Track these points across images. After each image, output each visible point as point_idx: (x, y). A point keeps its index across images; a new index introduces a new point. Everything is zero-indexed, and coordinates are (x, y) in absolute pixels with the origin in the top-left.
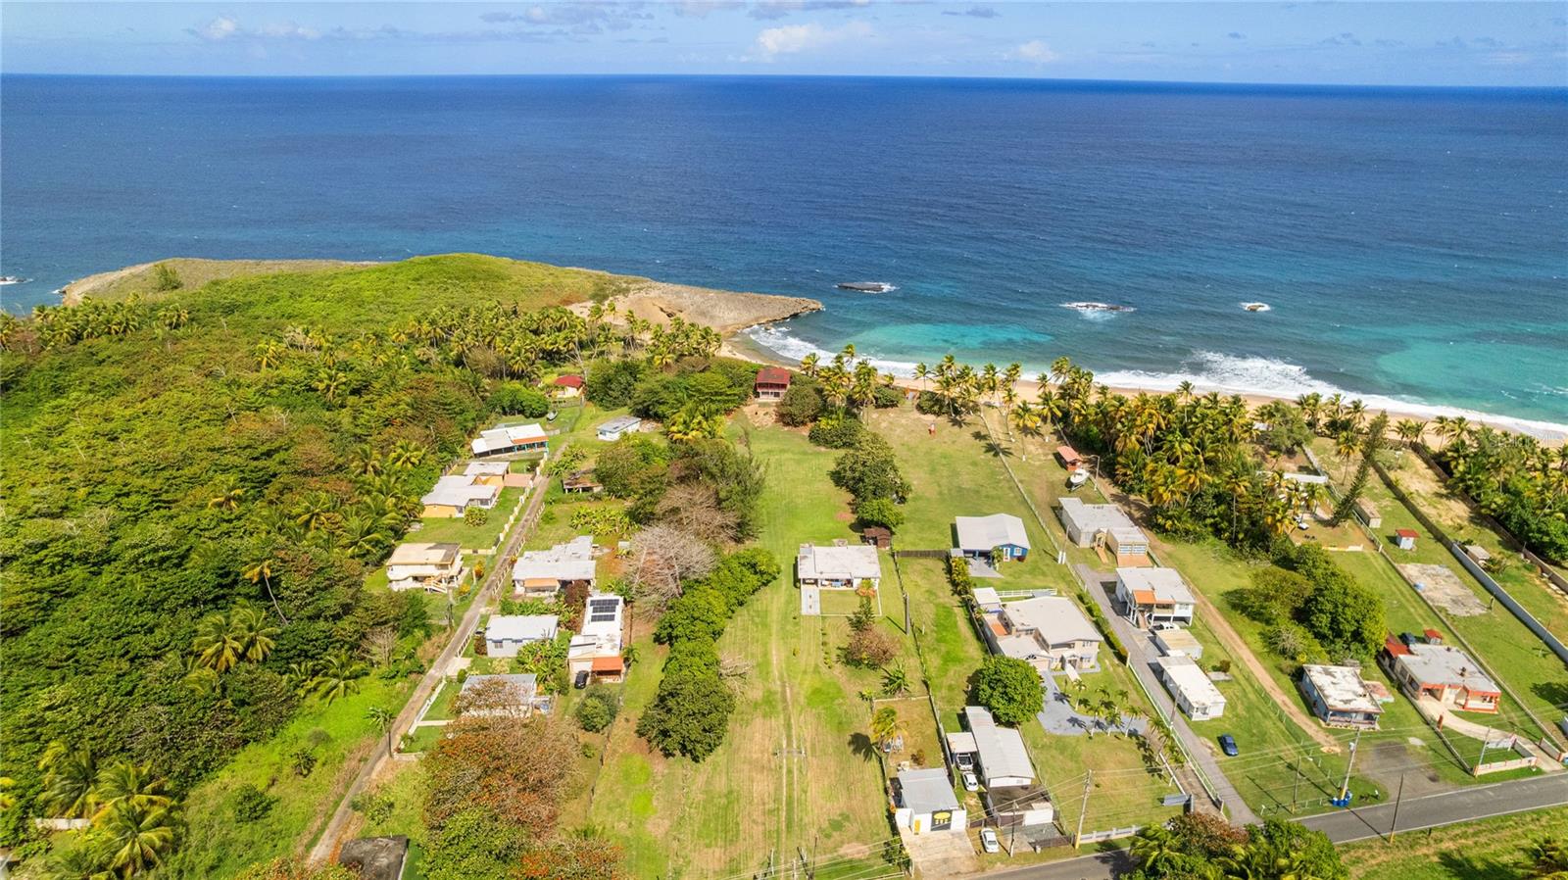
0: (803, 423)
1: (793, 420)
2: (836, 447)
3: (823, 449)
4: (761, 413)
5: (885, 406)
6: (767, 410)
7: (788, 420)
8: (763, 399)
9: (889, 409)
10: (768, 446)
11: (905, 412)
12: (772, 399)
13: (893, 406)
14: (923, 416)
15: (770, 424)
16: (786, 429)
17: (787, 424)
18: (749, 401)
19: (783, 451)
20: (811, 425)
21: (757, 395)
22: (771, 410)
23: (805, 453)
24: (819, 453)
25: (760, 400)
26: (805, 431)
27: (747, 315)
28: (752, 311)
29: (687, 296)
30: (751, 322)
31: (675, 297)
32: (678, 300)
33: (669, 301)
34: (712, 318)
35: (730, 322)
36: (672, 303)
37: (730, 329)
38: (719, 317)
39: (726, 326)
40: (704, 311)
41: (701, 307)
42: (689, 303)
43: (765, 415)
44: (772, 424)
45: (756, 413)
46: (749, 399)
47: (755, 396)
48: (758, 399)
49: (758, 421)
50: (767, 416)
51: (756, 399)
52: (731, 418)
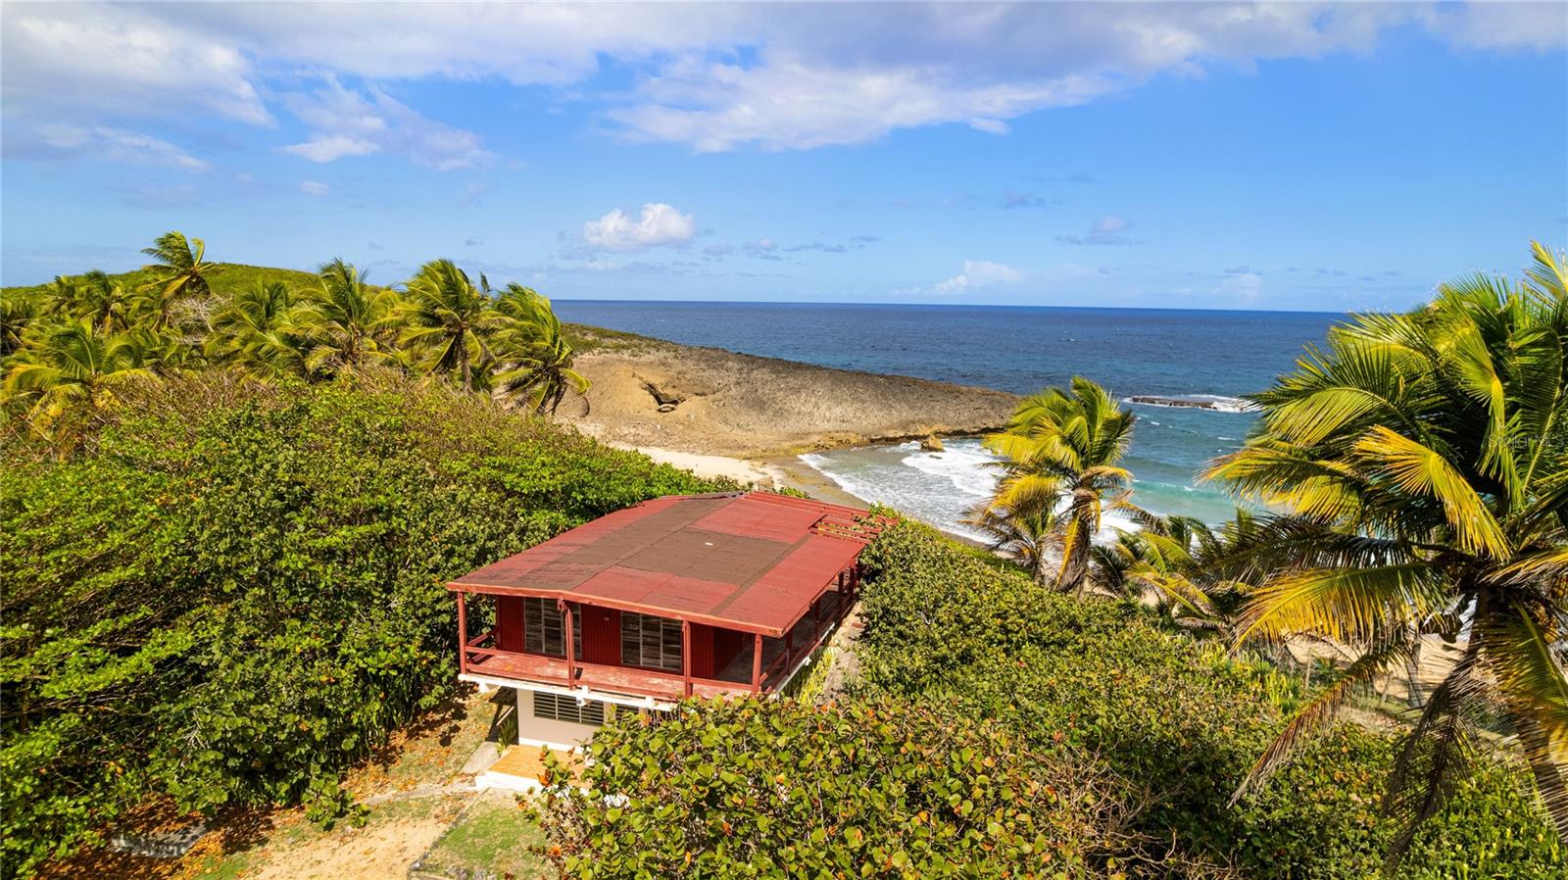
27: (881, 414)
28: (898, 407)
29: (737, 366)
30: (887, 429)
31: (703, 365)
32: (706, 374)
33: (679, 373)
34: (780, 413)
35: (827, 426)
36: (688, 377)
37: (815, 439)
38: (799, 413)
39: (809, 433)
40: (764, 398)
41: (760, 391)
42: (733, 379)
46: (422, 749)
47: (507, 712)
48: (508, 751)
51: (495, 747)
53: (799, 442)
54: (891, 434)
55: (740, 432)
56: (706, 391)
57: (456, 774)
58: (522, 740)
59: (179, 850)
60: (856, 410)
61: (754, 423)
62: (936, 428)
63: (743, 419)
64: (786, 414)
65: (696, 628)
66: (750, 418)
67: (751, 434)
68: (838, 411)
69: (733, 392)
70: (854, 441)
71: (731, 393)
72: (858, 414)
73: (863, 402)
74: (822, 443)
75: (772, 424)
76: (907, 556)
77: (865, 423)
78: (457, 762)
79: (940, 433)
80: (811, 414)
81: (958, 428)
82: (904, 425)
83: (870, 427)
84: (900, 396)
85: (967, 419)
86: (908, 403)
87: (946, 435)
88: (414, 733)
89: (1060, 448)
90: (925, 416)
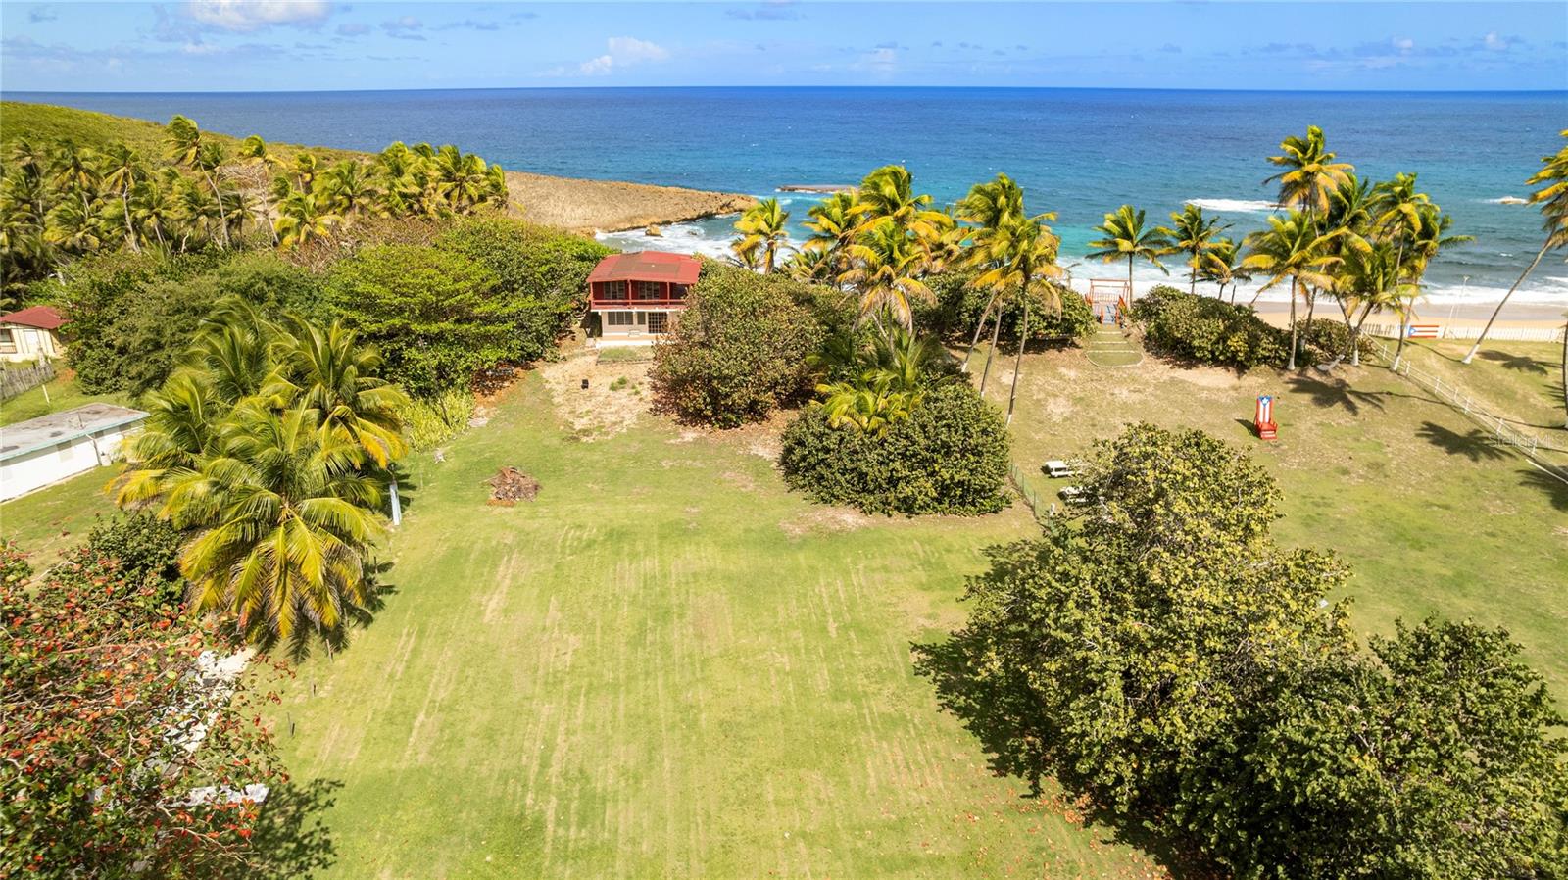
0: (755, 412)
1: (715, 396)
2: (908, 507)
3: (849, 517)
4: (601, 382)
5: (1037, 345)
6: (623, 371)
7: (699, 398)
8: (613, 338)
9: (1051, 354)
10: (620, 510)
11: (1105, 360)
12: (637, 339)
13: (1062, 344)
14: (1181, 374)
15: (630, 420)
16: (690, 434)
17: (694, 417)
18: (566, 346)
19: (676, 533)
20: (782, 419)
21: (593, 325)
22: (639, 372)
23: (775, 541)
24: (835, 537)
25: (600, 344)
26: (764, 442)
27: (611, 212)
28: (622, 206)
30: (618, 222)
38: (552, 215)
43: (613, 388)
44: (638, 419)
45: (585, 385)
46: (567, 342)
47: (588, 330)
48: (598, 339)
49: (588, 411)
50: (623, 393)
51: (592, 340)
52: (493, 404)
54: (622, 227)
57: (585, 346)
58: (603, 334)
59: (512, 372)
60: (593, 210)
62: (651, 220)
65: (671, 284)
68: (580, 211)
72: (595, 213)
73: (596, 204)
77: (601, 220)
78: (583, 343)
79: (654, 224)
80: (561, 215)
81: (666, 220)
82: (630, 219)
83: (606, 222)
84: (621, 198)
85: (668, 210)
86: (627, 202)
87: (659, 225)
88: (560, 339)
89: (764, 227)
90: (641, 212)
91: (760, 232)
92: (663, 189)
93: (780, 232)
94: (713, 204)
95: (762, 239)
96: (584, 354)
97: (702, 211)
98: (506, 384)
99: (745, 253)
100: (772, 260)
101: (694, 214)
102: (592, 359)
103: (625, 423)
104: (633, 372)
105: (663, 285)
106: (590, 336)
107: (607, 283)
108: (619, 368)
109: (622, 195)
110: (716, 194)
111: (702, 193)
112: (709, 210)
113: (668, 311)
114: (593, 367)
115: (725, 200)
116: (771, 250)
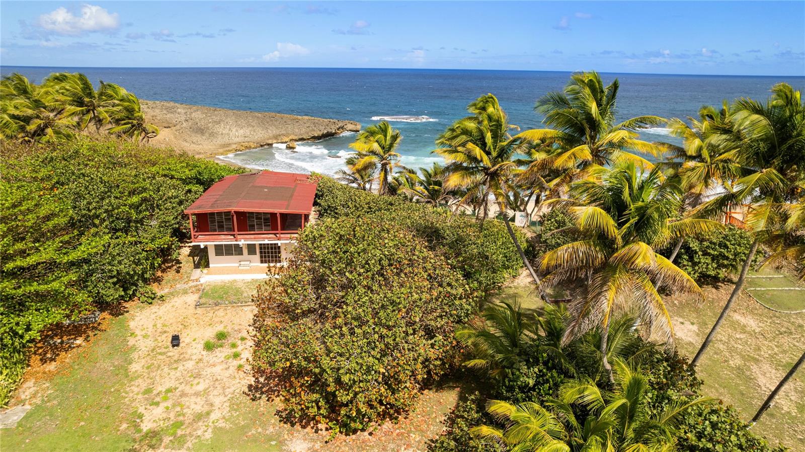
4: (196, 336)
6: (225, 318)
8: (221, 270)
12: (247, 271)
15: (219, 410)
18: (168, 281)
21: (201, 258)
22: (243, 321)
25: (206, 278)
27: (263, 132)
28: (271, 128)
29: (183, 111)
30: (268, 139)
31: (165, 112)
32: (168, 116)
33: (153, 116)
34: (212, 135)
35: (237, 140)
36: (159, 118)
37: (234, 146)
38: (222, 134)
39: (230, 144)
40: (202, 127)
41: (199, 124)
42: (183, 118)
43: (209, 347)
44: (232, 409)
45: (176, 341)
46: (170, 275)
47: (197, 259)
48: (205, 271)
49: (169, 391)
50: (222, 353)
51: (199, 270)
52: (50, 376)
53: (227, 149)
54: (270, 142)
55: (195, 146)
56: (170, 125)
57: (189, 280)
58: (211, 265)
59: (95, 319)
60: (251, 131)
61: (200, 141)
62: (291, 138)
63: (195, 139)
64: (215, 135)
65: (282, 215)
66: (197, 138)
67: (201, 146)
68: (241, 132)
69: (185, 125)
70: (253, 146)
71: (183, 126)
72: (252, 133)
73: (253, 127)
74: (238, 148)
75: (210, 140)
76: (331, 189)
77: (256, 137)
78: (187, 277)
79: (293, 140)
80: (228, 134)
81: (301, 137)
82: (276, 137)
83: (259, 139)
84: (271, 123)
85: (304, 132)
86: (275, 126)
87: (296, 140)
88: (163, 271)
89: (376, 146)
90: (284, 132)
91: (373, 153)
92: (299, 117)
93: (392, 153)
94: (332, 127)
95: (375, 159)
96: (185, 292)
97: (325, 132)
98: (79, 341)
99: (359, 171)
100: (385, 178)
101: (320, 133)
102: (192, 298)
103: (213, 417)
104: (236, 320)
105: (274, 215)
106: (197, 266)
107: (212, 214)
108: (221, 313)
109: (272, 121)
110: (334, 120)
111: (325, 120)
112: (330, 130)
113: (279, 243)
114: (192, 310)
115: (340, 124)
116: (384, 168)
